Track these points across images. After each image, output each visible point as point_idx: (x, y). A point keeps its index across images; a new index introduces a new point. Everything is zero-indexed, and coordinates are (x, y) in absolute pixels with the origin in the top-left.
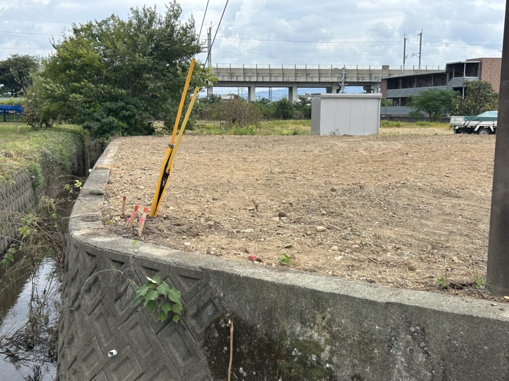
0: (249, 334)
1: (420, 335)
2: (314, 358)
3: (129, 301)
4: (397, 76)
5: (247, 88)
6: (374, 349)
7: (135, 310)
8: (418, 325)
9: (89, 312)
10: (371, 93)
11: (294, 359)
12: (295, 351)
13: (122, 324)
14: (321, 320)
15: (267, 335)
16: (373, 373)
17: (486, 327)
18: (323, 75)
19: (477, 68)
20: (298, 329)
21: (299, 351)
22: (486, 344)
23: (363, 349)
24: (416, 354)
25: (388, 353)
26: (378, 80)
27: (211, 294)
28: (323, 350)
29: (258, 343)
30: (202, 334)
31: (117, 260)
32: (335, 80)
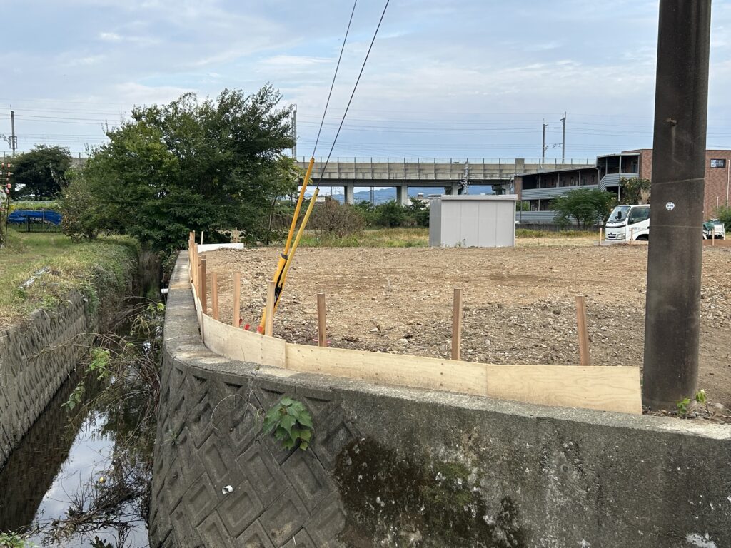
0: (387, 459)
1: (573, 451)
2: (460, 481)
3: (247, 430)
4: (534, 172)
5: (343, 188)
6: (525, 469)
7: (254, 439)
8: (571, 440)
9: (197, 445)
10: (501, 194)
11: (438, 483)
12: (439, 476)
13: (238, 455)
14: (467, 440)
15: (407, 459)
16: (524, 495)
17: (642, 439)
18: (440, 171)
19: (636, 163)
20: (442, 451)
21: (443, 475)
22: (643, 458)
23: (514, 469)
24: (569, 472)
25: (540, 472)
26: (511, 178)
27: (344, 417)
28: (469, 473)
29: (397, 469)
30: (333, 462)
31: (233, 383)
32: (456, 177)
